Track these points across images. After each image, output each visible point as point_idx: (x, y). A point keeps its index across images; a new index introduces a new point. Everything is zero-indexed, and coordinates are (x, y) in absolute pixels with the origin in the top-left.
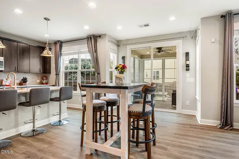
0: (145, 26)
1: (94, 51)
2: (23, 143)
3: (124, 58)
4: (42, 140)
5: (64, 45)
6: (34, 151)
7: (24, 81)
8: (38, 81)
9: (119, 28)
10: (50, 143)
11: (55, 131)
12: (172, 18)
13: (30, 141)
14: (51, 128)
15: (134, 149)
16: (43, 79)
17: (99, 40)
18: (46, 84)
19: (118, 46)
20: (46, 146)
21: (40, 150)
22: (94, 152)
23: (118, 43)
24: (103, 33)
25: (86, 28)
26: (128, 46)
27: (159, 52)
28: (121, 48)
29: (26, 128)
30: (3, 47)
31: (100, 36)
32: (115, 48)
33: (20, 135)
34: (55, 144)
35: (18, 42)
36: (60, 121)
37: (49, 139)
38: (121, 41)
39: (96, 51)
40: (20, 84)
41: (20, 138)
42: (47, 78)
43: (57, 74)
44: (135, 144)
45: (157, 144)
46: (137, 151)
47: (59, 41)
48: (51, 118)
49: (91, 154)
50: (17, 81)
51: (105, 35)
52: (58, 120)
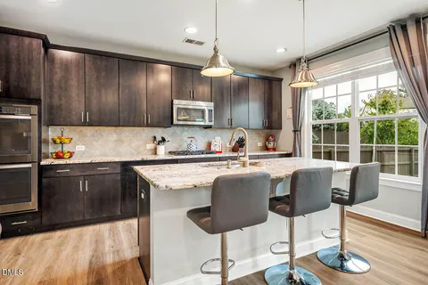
7: (241, 143)
8: (260, 144)
16: (268, 140)
18: (274, 150)
40: (234, 150)
42: (275, 139)
43: (297, 130)
50: (231, 145)
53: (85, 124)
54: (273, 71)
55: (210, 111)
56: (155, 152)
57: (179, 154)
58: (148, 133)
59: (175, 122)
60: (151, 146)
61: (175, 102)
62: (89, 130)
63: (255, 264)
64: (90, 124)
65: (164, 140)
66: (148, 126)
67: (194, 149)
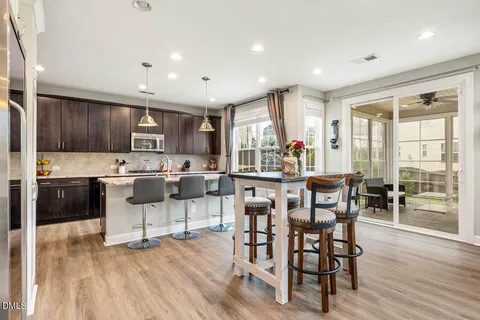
0: (368, 59)
1: (279, 117)
2: (170, 245)
3: (336, 123)
4: (192, 247)
5: (237, 110)
6: (178, 257)
7: (187, 165)
8: (205, 166)
9: (317, 71)
10: (198, 251)
11: (211, 238)
12: (427, 35)
13: (178, 244)
14: (207, 233)
15: (311, 285)
16: (210, 163)
17: (287, 96)
18: (215, 170)
19: (325, 101)
20: (192, 254)
21: (184, 257)
22: (246, 275)
23: (326, 97)
24: (292, 84)
25: (262, 80)
26: (344, 101)
27: (428, 103)
28: (332, 105)
29: (178, 229)
30: (155, 125)
31: (287, 90)
32: (320, 106)
33: (171, 235)
34: (204, 255)
35: (179, 113)
36: (221, 226)
37: (200, 247)
38: (330, 91)
39: (281, 116)
40: (183, 170)
41: (171, 239)
42: (216, 161)
43: (229, 155)
44: (315, 278)
45: (360, 288)
46: (313, 289)
47: (230, 105)
48: (210, 220)
49: (242, 277)
50: (180, 166)
51: (296, 86)
52: (218, 223)
53: (61, 150)
54: (216, 111)
55: (161, 141)
56: (117, 171)
57: (136, 172)
58: (112, 157)
59: (133, 149)
60: (113, 167)
61: (134, 134)
62: (63, 155)
63: (169, 230)
64: (65, 151)
65: (124, 162)
66: (111, 151)
67: (148, 169)
